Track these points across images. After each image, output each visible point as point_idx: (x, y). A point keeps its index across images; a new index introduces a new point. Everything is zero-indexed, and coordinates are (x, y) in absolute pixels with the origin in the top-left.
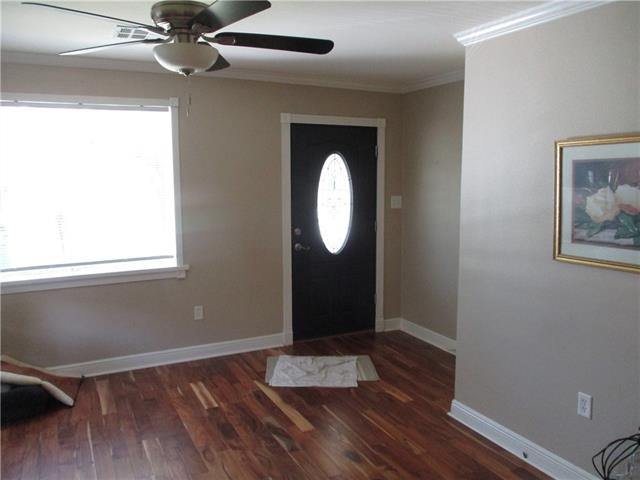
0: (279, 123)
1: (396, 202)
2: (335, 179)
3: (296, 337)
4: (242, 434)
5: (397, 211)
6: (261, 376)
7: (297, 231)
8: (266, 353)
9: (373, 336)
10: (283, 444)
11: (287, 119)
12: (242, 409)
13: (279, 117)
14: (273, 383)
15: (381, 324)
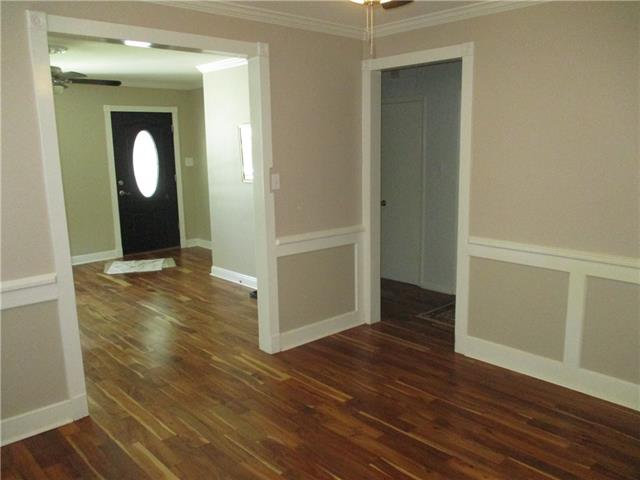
0: (103, 112)
1: (189, 162)
2: (144, 147)
3: (125, 252)
4: (91, 291)
5: (190, 168)
6: (102, 271)
7: (121, 182)
8: (105, 262)
9: (179, 250)
10: (114, 291)
11: (108, 110)
12: (90, 283)
13: (102, 109)
14: (109, 273)
15: (184, 243)
